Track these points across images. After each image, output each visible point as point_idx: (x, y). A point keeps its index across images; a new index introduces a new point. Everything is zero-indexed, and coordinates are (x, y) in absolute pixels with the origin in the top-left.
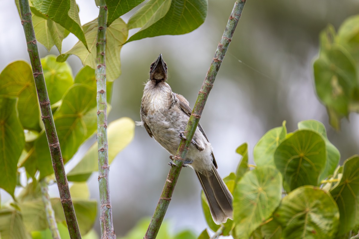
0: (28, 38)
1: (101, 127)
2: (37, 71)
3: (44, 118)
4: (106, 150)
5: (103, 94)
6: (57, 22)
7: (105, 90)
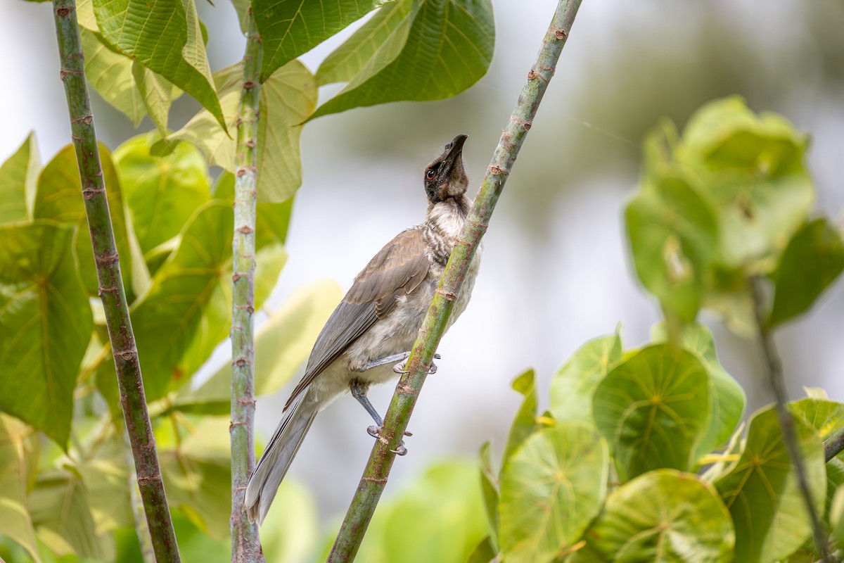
0: (73, 109)
1: (241, 311)
2: (92, 185)
3: (103, 291)
4: (249, 362)
5: (248, 236)
6: (157, 72)
7: (252, 227)
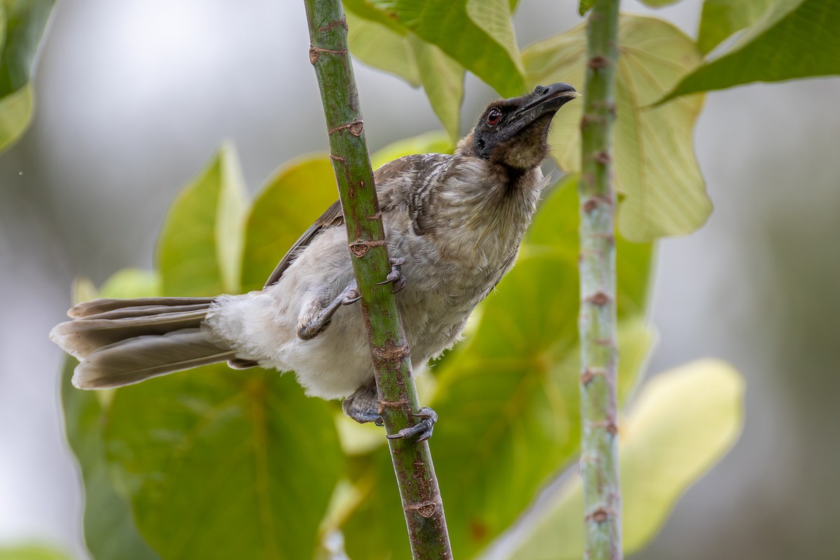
0: (331, 112)
1: (597, 431)
2: (364, 234)
3: (386, 406)
4: (613, 514)
5: (605, 309)
7: (611, 293)
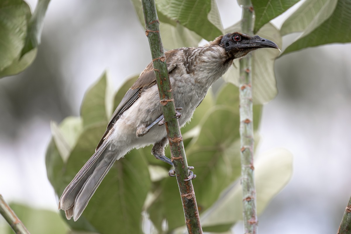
0: (154, 53)
1: (247, 169)
2: (166, 97)
3: (174, 159)
4: (253, 198)
5: (249, 125)
6: (191, 29)
7: (251, 119)
